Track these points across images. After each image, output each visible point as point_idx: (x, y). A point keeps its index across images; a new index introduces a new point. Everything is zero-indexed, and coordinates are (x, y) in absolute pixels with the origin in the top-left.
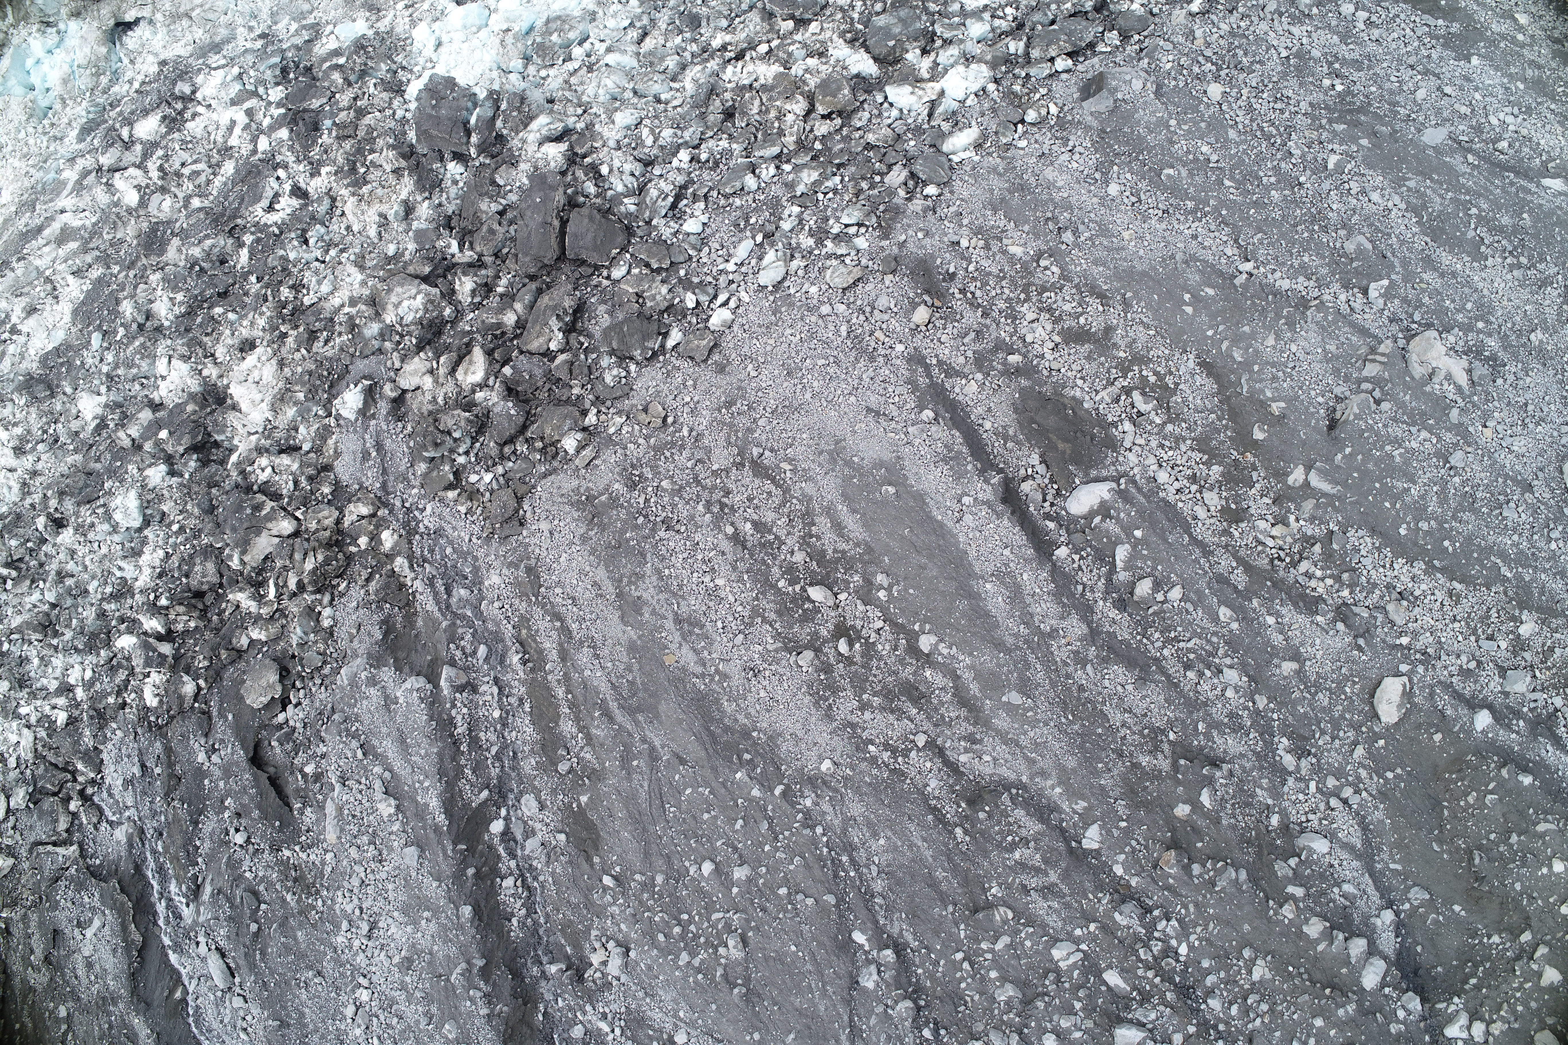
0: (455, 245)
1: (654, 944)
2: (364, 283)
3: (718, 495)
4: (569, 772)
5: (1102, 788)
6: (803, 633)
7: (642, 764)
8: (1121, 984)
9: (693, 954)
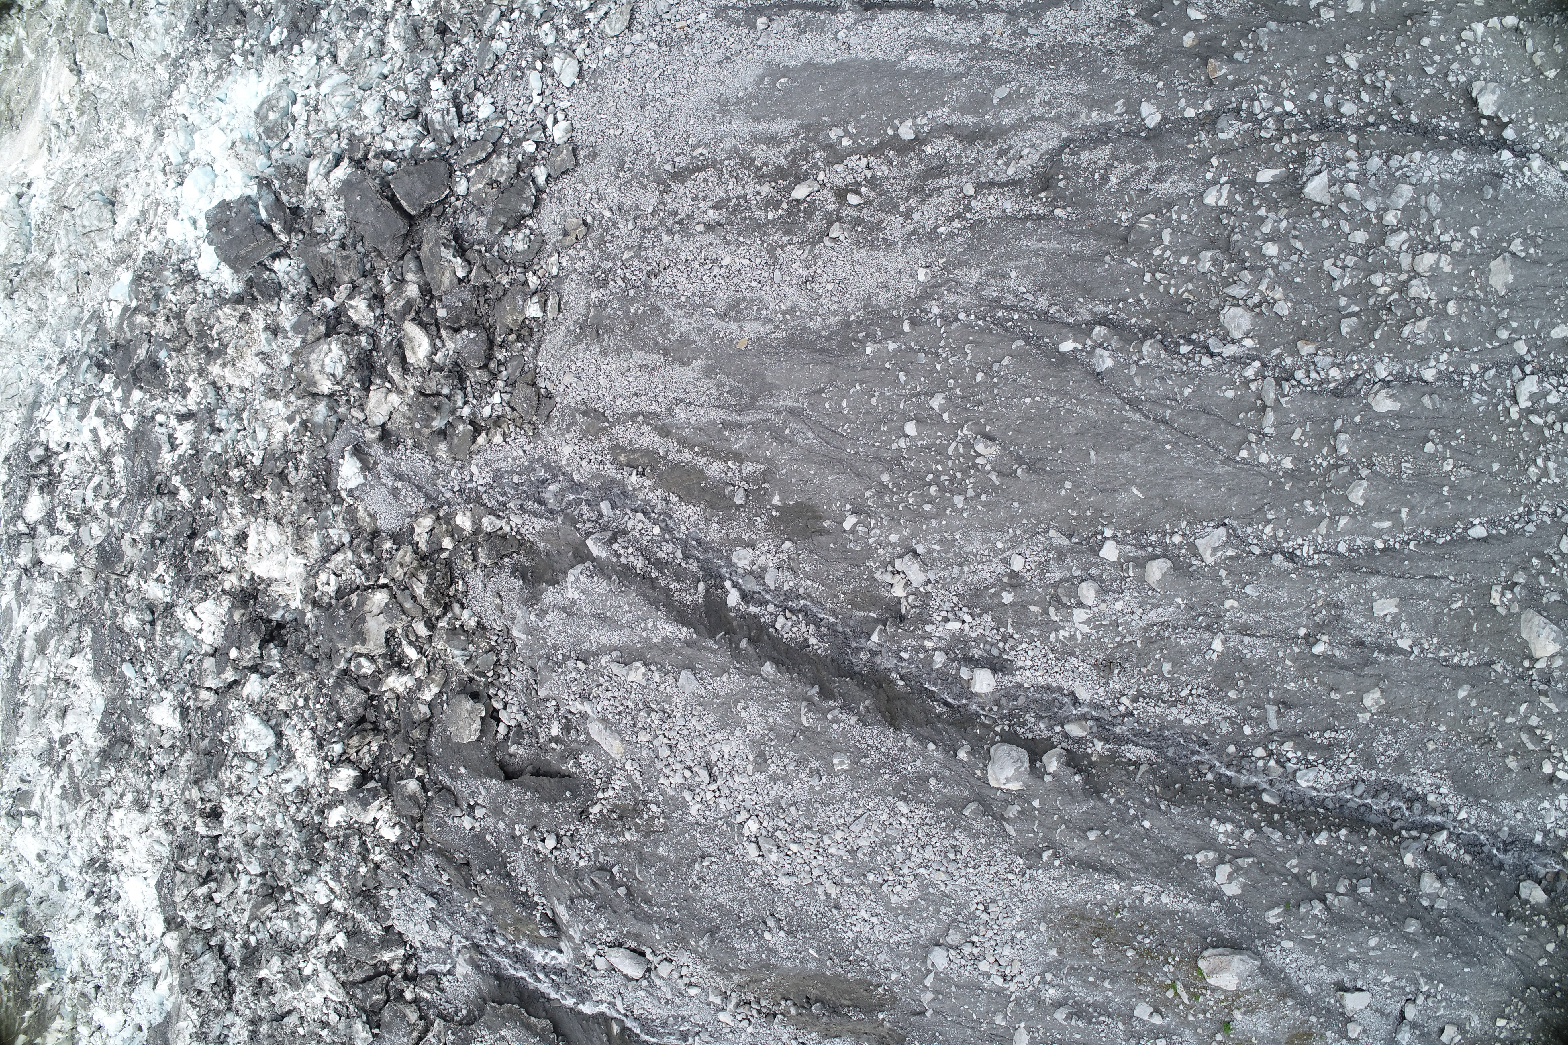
0: (327, 300)
1: (926, 517)
2: (287, 404)
3: (669, 222)
4: (747, 496)
5: (1122, 80)
6: (818, 222)
7: (793, 426)
8: (1276, 172)
9: (962, 491)
